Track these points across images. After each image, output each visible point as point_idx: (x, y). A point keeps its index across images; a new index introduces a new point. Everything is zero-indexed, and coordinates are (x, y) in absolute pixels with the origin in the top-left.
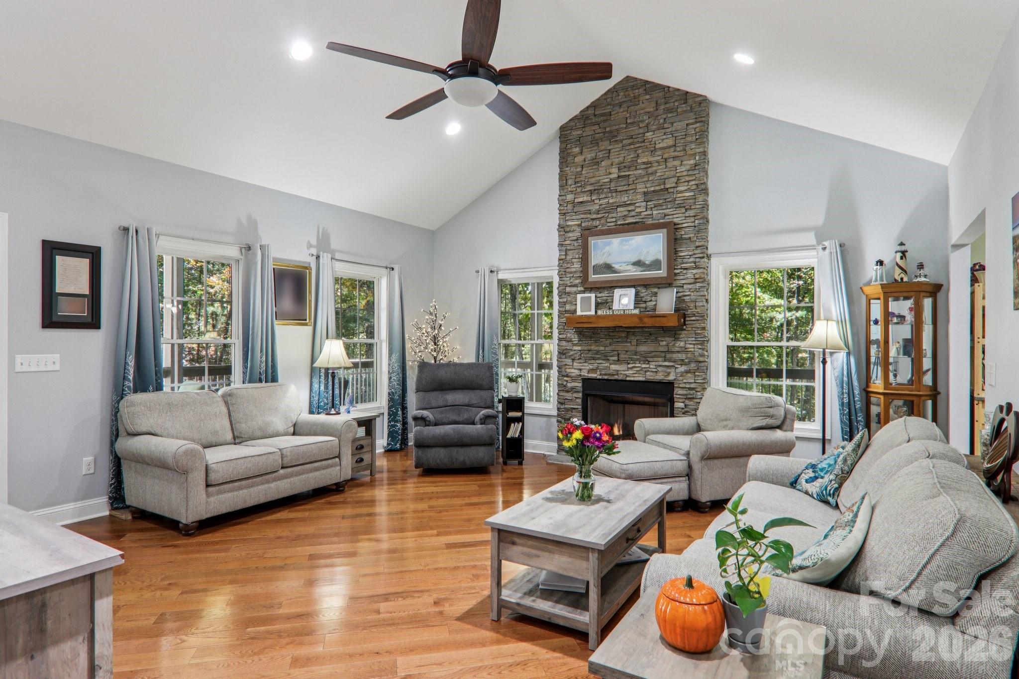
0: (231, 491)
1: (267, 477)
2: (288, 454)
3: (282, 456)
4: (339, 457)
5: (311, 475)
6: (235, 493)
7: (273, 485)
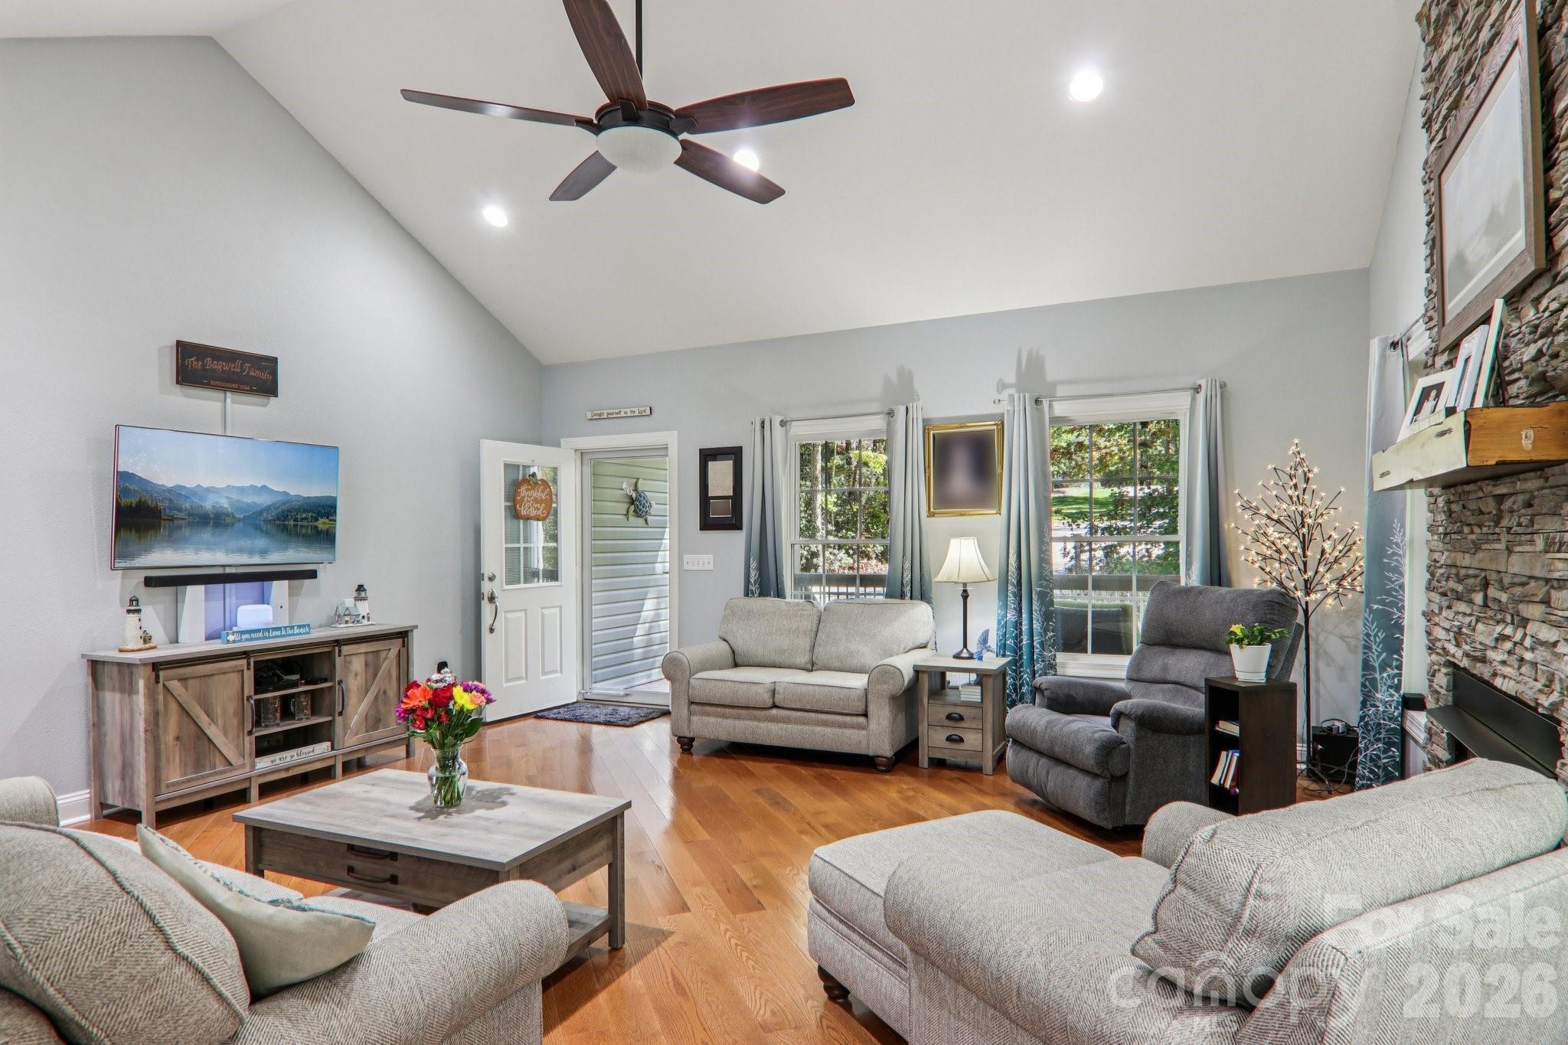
0: (717, 715)
1: (755, 712)
2: (781, 690)
3: (774, 692)
4: (866, 715)
5: (818, 729)
6: (719, 720)
7: (763, 725)
